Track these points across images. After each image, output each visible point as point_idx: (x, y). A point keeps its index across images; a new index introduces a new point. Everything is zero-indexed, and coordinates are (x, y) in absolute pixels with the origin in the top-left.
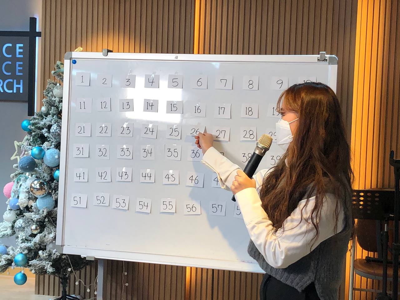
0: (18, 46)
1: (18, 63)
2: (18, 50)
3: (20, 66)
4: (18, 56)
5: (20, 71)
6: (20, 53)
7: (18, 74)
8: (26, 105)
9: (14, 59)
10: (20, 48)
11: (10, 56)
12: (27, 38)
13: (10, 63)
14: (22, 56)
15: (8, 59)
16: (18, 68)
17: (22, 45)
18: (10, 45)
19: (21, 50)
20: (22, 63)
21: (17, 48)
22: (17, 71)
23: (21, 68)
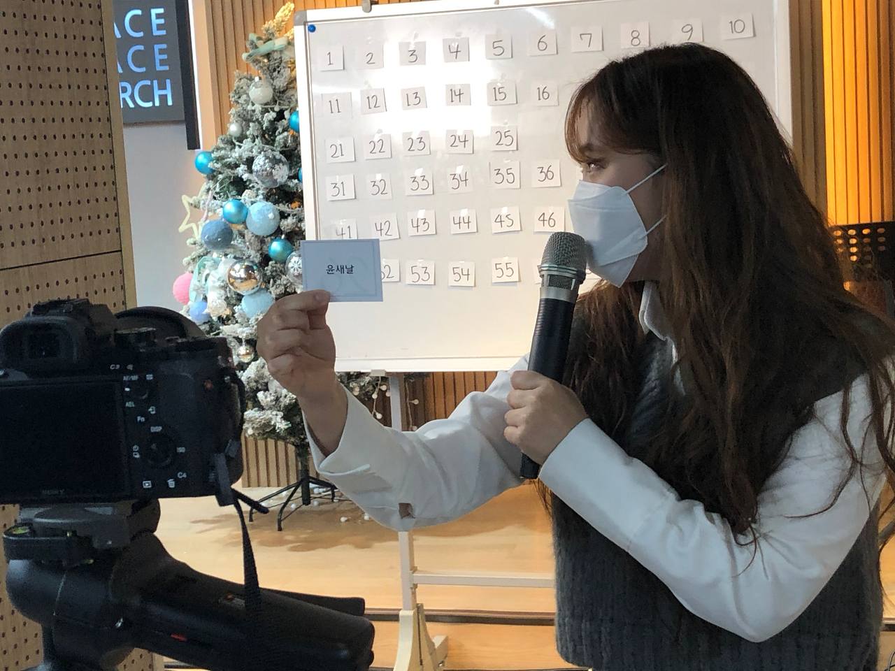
0: (154, 12)
1: (157, 47)
2: (155, 21)
3: (161, 52)
4: (156, 33)
5: (162, 62)
6: (159, 27)
7: (159, 68)
8: (182, 128)
9: (149, 40)
10: (158, 16)
11: (141, 34)
13: (141, 48)
14: (163, 32)
15: (137, 41)
16: (158, 57)
17: (161, 11)
18: (139, 12)
19: (163, 21)
20: (164, 46)
21: (153, 17)
22: (157, 62)
23: (165, 57)
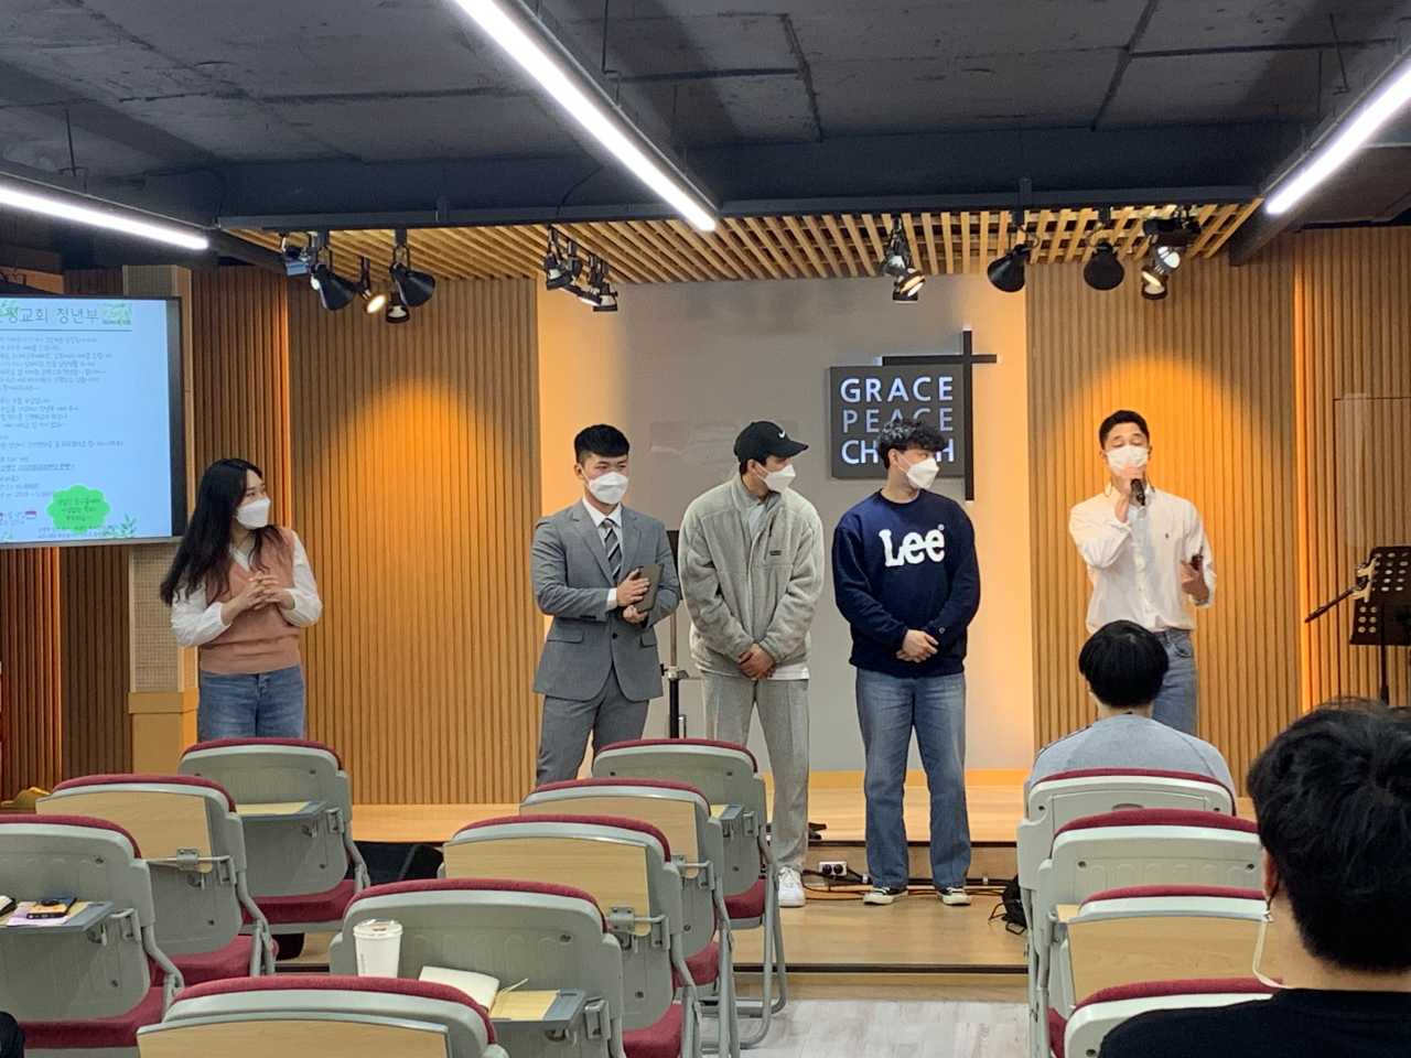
0: (942, 380)
1: (942, 411)
2: (942, 389)
3: (946, 415)
4: (942, 398)
5: (946, 424)
6: (946, 393)
8: (962, 481)
9: (936, 404)
10: (946, 384)
11: (929, 398)
12: (961, 366)
13: (928, 410)
14: (950, 398)
15: (924, 405)
16: (943, 419)
17: (950, 379)
18: (928, 380)
19: (949, 388)
20: (950, 410)
21: (941, 384)
22: (942, 424)
23: (949, 419)
